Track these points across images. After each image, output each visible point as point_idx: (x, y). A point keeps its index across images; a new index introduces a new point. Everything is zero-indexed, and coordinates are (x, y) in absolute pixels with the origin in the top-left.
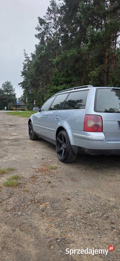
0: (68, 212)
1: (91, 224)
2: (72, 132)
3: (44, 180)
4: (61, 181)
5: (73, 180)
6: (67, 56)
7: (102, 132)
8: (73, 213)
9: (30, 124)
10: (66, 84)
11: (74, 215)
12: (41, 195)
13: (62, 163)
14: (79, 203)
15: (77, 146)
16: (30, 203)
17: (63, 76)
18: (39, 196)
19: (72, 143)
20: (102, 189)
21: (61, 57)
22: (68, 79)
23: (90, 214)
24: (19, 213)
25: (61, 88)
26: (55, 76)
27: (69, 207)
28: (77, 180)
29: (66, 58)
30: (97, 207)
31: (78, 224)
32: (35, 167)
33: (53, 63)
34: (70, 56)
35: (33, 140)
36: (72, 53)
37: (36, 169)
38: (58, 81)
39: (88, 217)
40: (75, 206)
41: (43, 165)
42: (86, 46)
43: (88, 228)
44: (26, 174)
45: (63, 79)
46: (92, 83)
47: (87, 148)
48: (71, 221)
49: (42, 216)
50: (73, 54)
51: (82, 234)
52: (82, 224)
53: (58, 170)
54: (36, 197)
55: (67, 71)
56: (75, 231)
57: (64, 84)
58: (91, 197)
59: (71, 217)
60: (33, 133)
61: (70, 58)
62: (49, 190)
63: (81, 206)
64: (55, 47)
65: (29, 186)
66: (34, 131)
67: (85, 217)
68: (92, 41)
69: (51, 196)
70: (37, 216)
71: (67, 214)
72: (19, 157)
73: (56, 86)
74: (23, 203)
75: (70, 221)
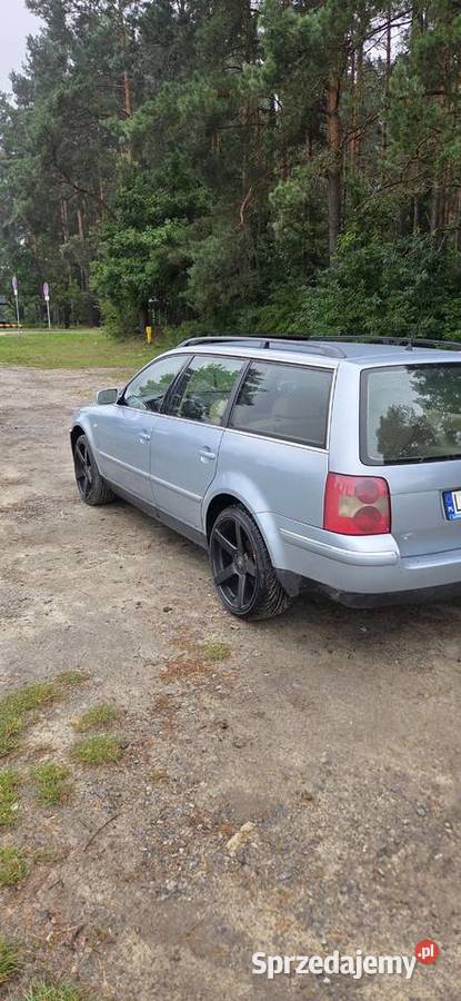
0: (323, 856)
1: (406, 899)
2: (278, 526)
3: (204, 717)
4: (261, 715)
5: (299, 702)
6: (176, 110)
7: (390, 532)
8: (340, 859)
9: (82, 447)
10: (176, 220)
11: (345, 865)
12: (214, 791)
13: (242, 625)
14: (348, 812)
15: (298, 575)
16: (186, 832)
17: (161, 183)
18: (207, 794)
19: (279, 561)
20: (404, 737)
21: (152, 113)
22: (180, 198)
23: (395, 859)
24: (170, 885)
25: (154, 238)
26: (128, 184)
27: (320, 832)
28: (313, 703)
29: (173, 116)
30: (405, 821)
31: (367, 906)
32: (153, 656)
33: (121, 139)
34: (191, 108)
35: (97, 505)
36: (196, 98)
37: (158, 663)
38: (142, 206)
39: (389, 870)
40: (337, 828)
41: (174, 641)
42: (256, 77)
43: (400, 917)
44: (132, 694)
45: (163, 197)
46: (284, 227)
47: (337, 587)
48: (342, 893)
49: (246, 886)
50: (202, 102)
51: (388, 940)
52: (377, 903)
53: (236, 661)
54: (200, 804)
55: (175, 165)
56: (363, 933)
57: (167, 221)
58: (377, 779)
59: (337, 874)
60: (97, 482)
61: (190, 116)
62: (234, 762)
63: (355, 824)
64: (120, 60)
65: (160, 750)
66: (101, 473)
67: (382, 872)
68: (278, 57)
69: (247, 791)
70: (229, 884)
71: (320, 864)
72: (77, 604)
73: (133, 231)
74: (167, 837)
75: (340, 896)
